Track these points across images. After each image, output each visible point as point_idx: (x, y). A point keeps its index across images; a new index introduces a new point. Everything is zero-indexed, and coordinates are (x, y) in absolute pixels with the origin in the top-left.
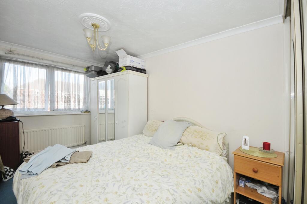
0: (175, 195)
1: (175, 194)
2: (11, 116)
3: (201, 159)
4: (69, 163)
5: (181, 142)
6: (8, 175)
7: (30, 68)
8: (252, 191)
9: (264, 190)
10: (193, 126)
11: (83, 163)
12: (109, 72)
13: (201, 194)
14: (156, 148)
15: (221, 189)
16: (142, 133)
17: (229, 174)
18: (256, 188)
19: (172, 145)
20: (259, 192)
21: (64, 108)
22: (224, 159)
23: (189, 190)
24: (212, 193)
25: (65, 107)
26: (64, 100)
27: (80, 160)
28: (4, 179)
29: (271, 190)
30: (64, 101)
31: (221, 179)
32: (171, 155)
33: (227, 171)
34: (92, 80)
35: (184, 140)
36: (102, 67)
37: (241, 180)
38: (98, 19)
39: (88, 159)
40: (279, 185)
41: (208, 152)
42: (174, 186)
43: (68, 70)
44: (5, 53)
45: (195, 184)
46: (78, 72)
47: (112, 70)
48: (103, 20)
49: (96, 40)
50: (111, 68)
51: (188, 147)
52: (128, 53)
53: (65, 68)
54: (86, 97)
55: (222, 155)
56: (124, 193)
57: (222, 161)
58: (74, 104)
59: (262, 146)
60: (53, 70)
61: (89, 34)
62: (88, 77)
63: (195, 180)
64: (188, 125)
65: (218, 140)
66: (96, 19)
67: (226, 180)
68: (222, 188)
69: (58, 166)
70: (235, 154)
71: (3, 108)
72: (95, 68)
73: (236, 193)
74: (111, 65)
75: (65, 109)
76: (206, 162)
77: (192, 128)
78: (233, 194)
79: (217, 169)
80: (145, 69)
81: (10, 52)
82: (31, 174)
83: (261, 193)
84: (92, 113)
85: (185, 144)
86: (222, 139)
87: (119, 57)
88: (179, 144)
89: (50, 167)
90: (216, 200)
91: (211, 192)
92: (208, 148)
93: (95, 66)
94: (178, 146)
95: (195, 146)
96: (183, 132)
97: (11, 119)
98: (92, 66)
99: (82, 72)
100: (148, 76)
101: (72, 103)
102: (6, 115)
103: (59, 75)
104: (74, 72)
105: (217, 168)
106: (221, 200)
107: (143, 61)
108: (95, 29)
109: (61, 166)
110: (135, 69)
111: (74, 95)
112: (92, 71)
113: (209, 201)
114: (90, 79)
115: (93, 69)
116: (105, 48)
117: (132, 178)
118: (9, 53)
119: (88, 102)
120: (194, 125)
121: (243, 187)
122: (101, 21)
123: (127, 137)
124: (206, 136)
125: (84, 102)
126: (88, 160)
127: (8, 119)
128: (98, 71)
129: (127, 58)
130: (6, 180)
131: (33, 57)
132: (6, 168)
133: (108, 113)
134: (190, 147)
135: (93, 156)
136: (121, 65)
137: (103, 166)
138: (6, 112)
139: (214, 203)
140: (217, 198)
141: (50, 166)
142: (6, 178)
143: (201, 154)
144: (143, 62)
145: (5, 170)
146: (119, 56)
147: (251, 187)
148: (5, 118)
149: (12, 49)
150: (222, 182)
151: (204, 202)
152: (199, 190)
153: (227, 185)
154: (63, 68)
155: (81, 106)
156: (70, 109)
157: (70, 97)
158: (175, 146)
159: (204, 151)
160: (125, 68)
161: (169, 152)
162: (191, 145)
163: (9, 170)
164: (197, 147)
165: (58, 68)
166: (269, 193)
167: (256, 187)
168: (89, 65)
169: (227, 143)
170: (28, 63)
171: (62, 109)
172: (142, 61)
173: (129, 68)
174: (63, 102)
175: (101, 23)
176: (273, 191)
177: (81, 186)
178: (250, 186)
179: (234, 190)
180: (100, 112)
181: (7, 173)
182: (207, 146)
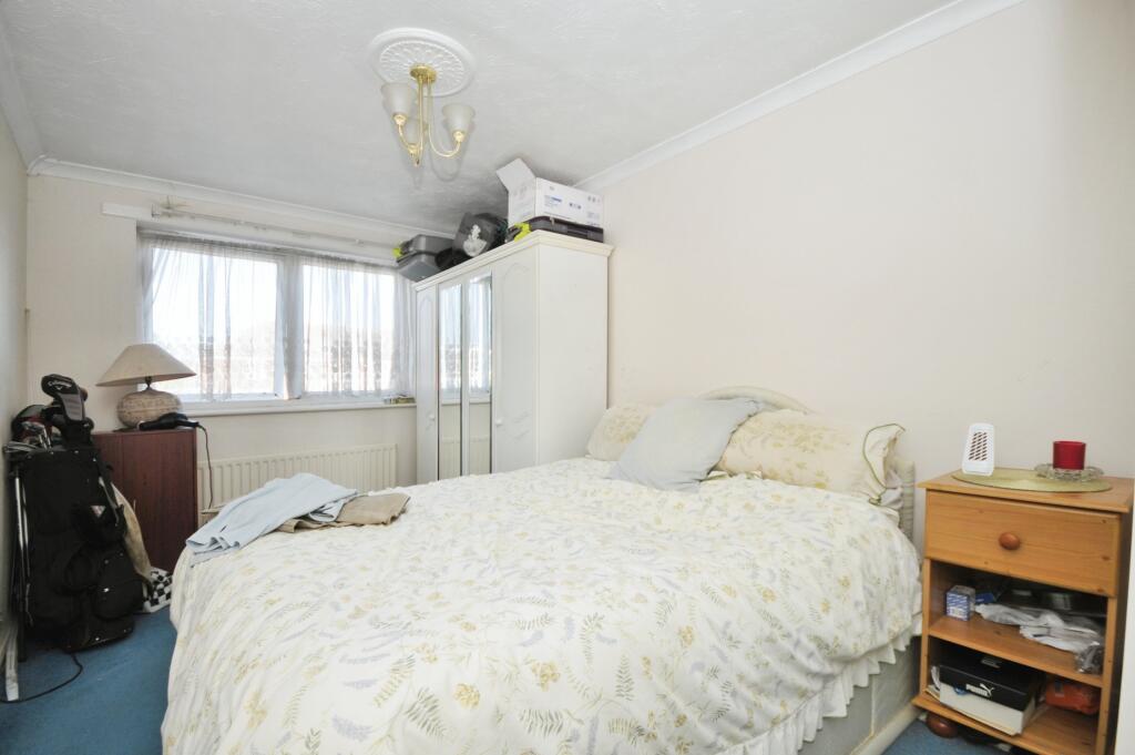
0: (671, 594)
1: (671, 590)
2: (172, 411)
3: (793, 512)
4: (335, 524)
5: (721, 466)
6: (161, 592)
7: (228, 259)
8: (998, 633)
9: (1049, 628)
10: (770, 411)
11: (377, 524)
12: (474, 250)
13: (775, 609)
14: (629, 486)
15: (863, 608)
16: (584, 453)
17: (901, 563)
18: (1016, 622)
19: (686, 479)
20: (1025, 635)
21: (330, 389)
22: (889, 516)
23: (729, 590)
24: (823, 615)
25: (333, 384)
26: (330, 360)
27: (367, 515)
28: (147, 604)
29: (1077, 624)
30: (330, 365)
31: (864, 575)
32: (680, 506)
33: (893, 553)
34: (419, 288)
35: (732, 457)
36: (452, 236)
37: (955, 592)
38: (431, 45)
39: (396, 515)
40: (1110, 590)
41: (825, 493)
42: (670, 572)
43: (344, 260)
44: (153, 215)
45: (755, 575)
46: (375, 266)
47: (484, 243)
48: (447, 48)
49: (426, 127)
50: (481, 236)
51: (749, 481)
52: (540, 173)
53: (333, 254)
54: (402, 348)
55: (879, 500)
56: (495, 584)
57: (874, 519)
58: (362, 374)
59: (1049, 458)
60: (298, 265)
61: (400, 103)
62: (408, 281)
63: (755, 566)
64: (752, 408)
65: (867, 449)
66: (424, 47)
67: (883, 582)
68: (865, 606)
69: (298, 527)
70: (930, 487)
71: (149, 388)
72: (428, 244)
73: (932, 639)
74: (480, 226)
75: (335, 393)
76: (809, 520)
77: (768, 417)
78: (916, 640)
79: (852, 542)
80: (601, 227)
81: (166, 210)
82: (220, 547)
83: (1035, 636)
84: (419, 403)
85: (735, 474)
86: (883, 445)
87: (507, 192)
88: (714, 474)
89: (276, 530)
90: (837, 638)
91: (819, 609)
92: (822, 480)
93: (428, 237)
94: (709, 482)
95: (774, 478)
96: (734, 432)
97: (172, 420)
98: (420, 236)
99: (388, 263)
100: (613, 251)
101: (355, 371)
102: (160, 408)
103: (314, 277)
104: (362, 268)
105: (853, 539)
106: (856, 644)
107: (592, 196)
108: (421, 89)
109: (309, 528)
110: (564, 228)
111: (361, 345)
112: (420, 253)
113: (809, 636)
114: (415, 284)
115: (422, 246)
116: (453, 148)
117: (528, 555)
118: (164, 214)
119: (407, 368)
120: (777, 407)
121: (961, 620)
122: (439, 51)
123: (533, 465)
124: (821, 438)
125: (396, 367)
126: (394, 519)
127: (164, 421)
128: (437, 252)
129: (535, 188)
130: (156, 608)
131: (235, 223)
132: (157, 573)
133: (471, 404)
134: (757, 484)
135: (412, 509)
136: (513, 220)
137: (439, 529)
138: (158, 398)
139: (827, 647)
140: (840, 634)
141: (275, 527)
142: (155, 602)
143: (793, 500)
144: (594, 200)
145: (155, 577)
146: (508, 188)
147: (997, 621)
148: (155, 419)
149: (174, 201)
150: (868, 585)
151: (784, 636)
152: (768, 595)
153: (890, 598)
154: (328, 253)
155: (386, 383)
156: (349, 393)
157: (350, 349)
158: (701, 481)
159: (809, 490)
160: (526, 227)
161: (674, 497)
162: (759, 473)
163: (165, 579)
164: (783, 480)
165: (311, 256)
166: (1069, 636)
167: (1016, 617)
168: (409, 237)
169: (905, 464)
170: (222, 245)
171: (325, 394)
172: (589, 199)
173: (542, 223)
174: (330, 368)
175: (442, 59)
176: (1086, 626)
177: (364, 568)
178: (994, 617)
179: (923, 629)
180: (443, 401)
181: (161, 586)
182: (820, 474)
